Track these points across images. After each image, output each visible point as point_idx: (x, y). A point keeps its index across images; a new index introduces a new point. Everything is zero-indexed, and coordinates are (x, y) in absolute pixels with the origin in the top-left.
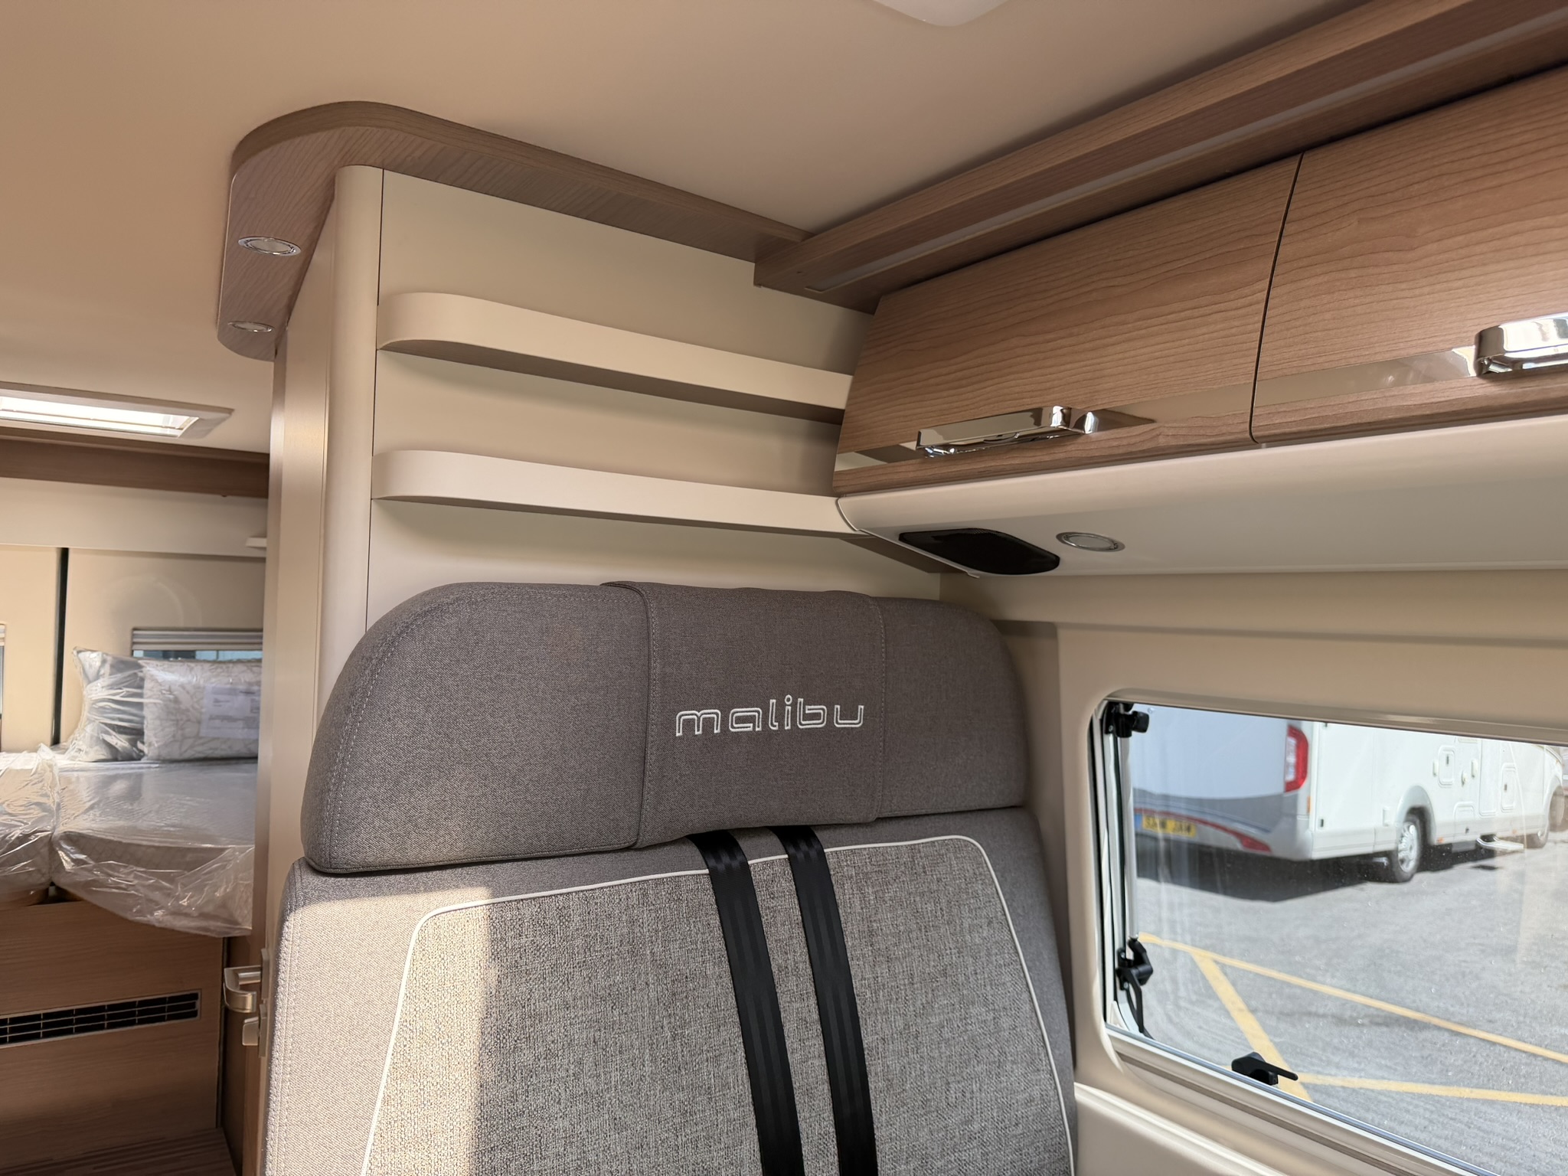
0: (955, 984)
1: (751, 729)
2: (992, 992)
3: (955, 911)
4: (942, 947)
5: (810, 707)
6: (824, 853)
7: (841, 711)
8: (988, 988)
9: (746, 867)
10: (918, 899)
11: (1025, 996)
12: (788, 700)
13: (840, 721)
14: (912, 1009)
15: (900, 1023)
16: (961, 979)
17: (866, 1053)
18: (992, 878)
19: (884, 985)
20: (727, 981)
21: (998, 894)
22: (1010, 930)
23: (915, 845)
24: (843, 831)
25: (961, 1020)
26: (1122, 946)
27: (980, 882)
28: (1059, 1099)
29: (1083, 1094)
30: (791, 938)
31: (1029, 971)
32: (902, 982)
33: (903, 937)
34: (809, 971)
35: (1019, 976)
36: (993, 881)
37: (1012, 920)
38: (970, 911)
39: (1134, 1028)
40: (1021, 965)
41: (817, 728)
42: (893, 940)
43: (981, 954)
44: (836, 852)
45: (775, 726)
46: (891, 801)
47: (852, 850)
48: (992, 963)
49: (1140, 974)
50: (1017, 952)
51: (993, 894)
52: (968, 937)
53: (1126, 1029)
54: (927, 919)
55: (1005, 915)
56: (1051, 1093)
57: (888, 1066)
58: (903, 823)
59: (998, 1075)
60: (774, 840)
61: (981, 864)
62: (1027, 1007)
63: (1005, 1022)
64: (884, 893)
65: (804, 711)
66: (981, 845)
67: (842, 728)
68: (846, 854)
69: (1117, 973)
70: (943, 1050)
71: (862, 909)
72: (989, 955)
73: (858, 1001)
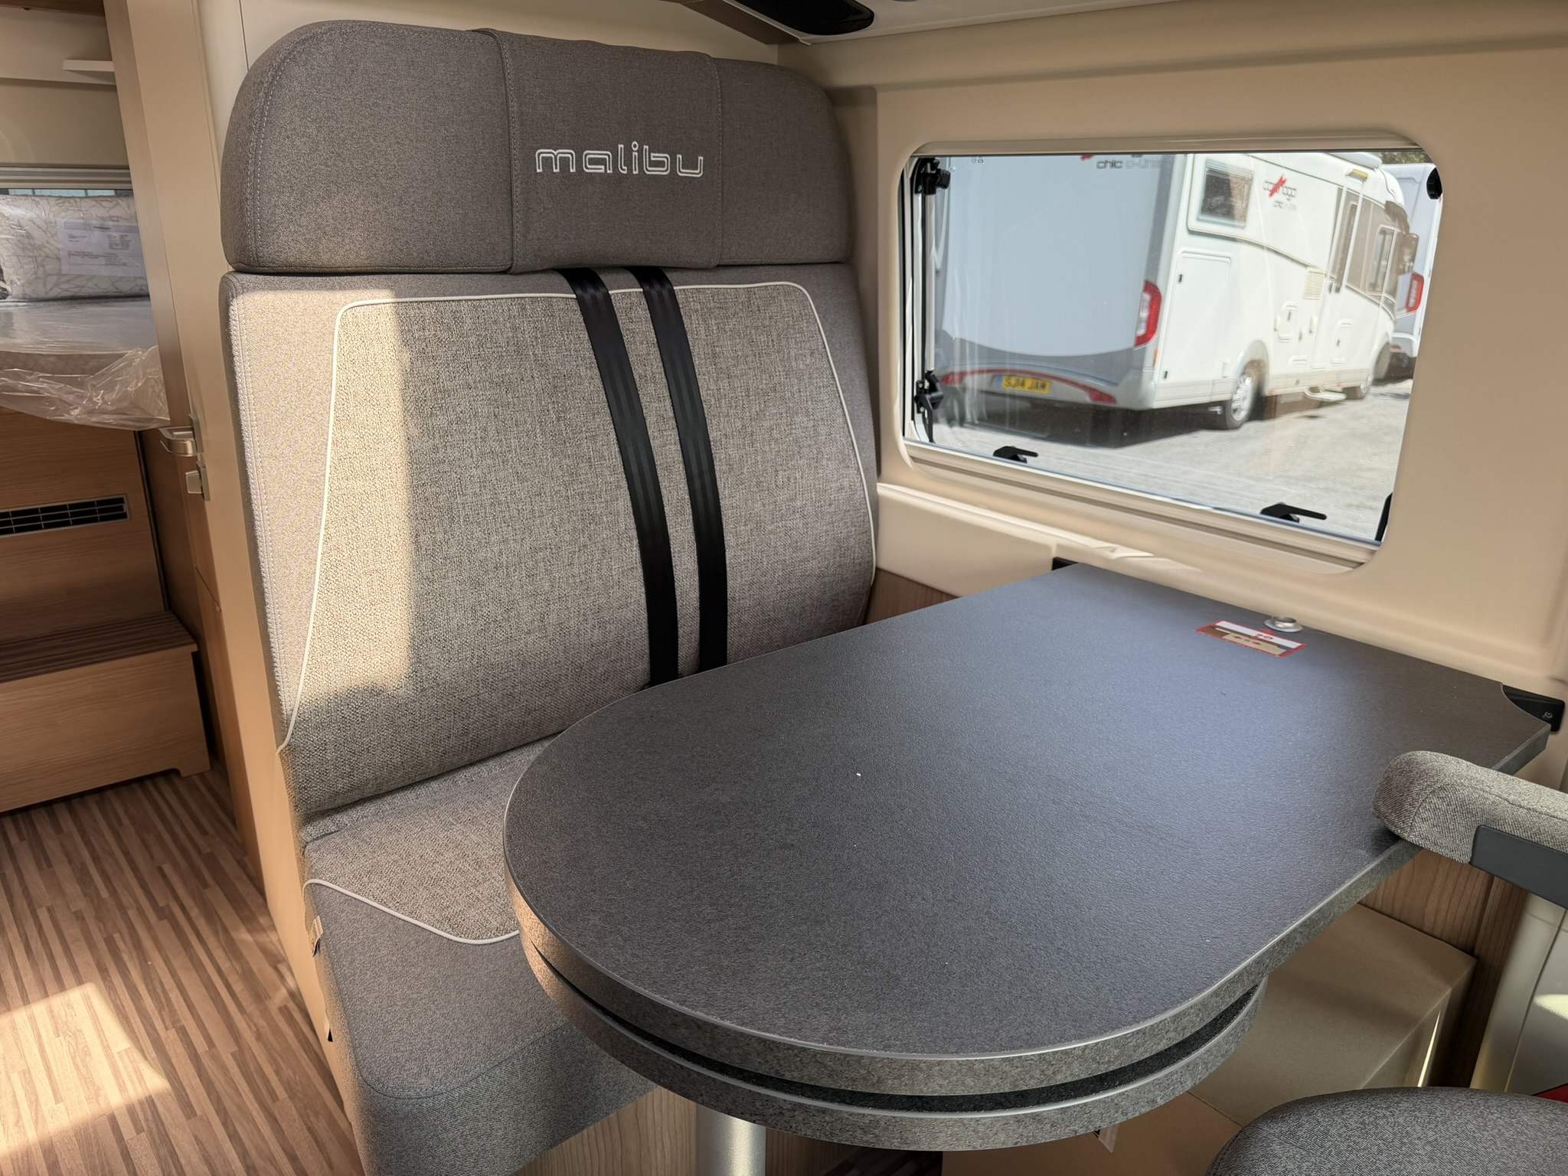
0: (782, 398)
1: (603, 171)
2: (812, 406)
3: (784, 343)
4: (773, 370)
5: (655, 155)
6: (674, 290)
7: (683, 160)
8: (810, 403)
9: (608, 297)
10: (753, 331)
11: (839, 411)
12: (635, 146)
13: (682, 170)
14: (748, 414)
15: (739, 424)
16: (788, 395)
17: (712, 444)
18: (815, 318)
19: (725, 395)
20: (598, 382)
21: (820, 331)
22: (828, 360)
23: (751, 288)
24: (690, 274)
25: (787, 425)
26: (920, 379)
27: (805, 321)
28: (864, 489)
29: (883, 489)
30: (648, 354)
31: (843, 393)
32: (740, 394)
33: (741, 360)
34: (664, 380)
35: (835, 396)
36: (816, 321)
37: (831, 353)
38: (796, 343)
39: (927, 440)
40: (837, 387)
41: (662, 175)
42: (731, 362)
43: (805, 377)
44: (684, 290)
45: (624, 170)
46: (730, 249)
47: (697, 289)
48: (813, 384)
49: (932, 399)
50: (834, 378)
51: (815, 331)
52: (794, 364)
53: (918, 439)
54: (760, 348)
55: (825, 348)
56: (858, 484)
57: (730, 455)
58: (741, 270)
59: (816, 467)
60: (631, 277)
61: (806, 306)
62: (841, 420)
63: (823, 430)
64: (725, 325)
65: (650, 158)
66: (807, 291)
67: (684, 177)
68: (693, 291)
69: (915, 399)
70: (773, 446)
71: (707, 336)
72: (810, 378)
73: (705, 406)
